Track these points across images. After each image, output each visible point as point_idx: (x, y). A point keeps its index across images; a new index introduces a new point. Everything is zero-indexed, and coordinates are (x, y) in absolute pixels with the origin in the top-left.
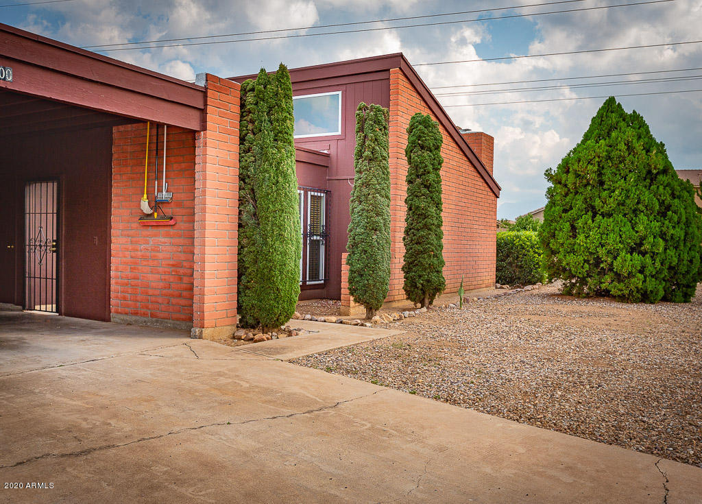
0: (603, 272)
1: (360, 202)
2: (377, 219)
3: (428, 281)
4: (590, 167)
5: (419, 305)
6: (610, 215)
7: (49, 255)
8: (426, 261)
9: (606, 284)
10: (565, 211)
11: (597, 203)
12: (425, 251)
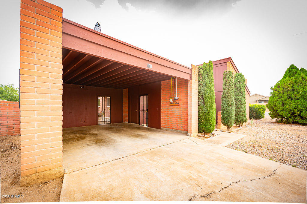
0: (296, 116)
1: (225, 98)
2: (231, 102)
3: (242, 119)
4: (289, 85)
5: (238, 126)
6: (298, 99)
7: (146, 113)
8: (241, 114)
9: (298, 119)
10: (279, 98)
11: (293, 96)
12: (241, 111)
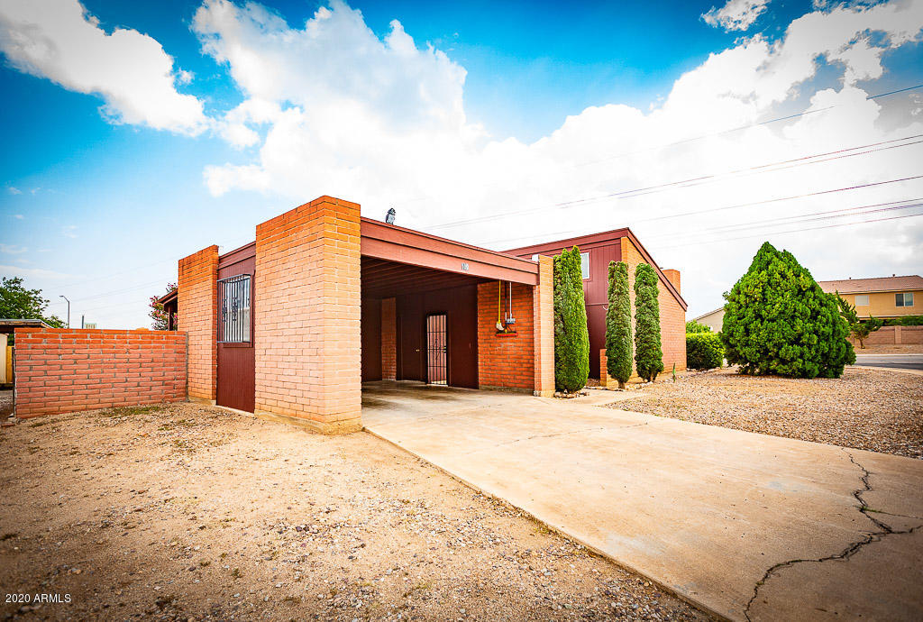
0: (771, 359)
1: (613, 319)
3: (653, 365)
4: (756, 290)
5: (646, 380)
6: (773, 320)
7: (442, 354)
8: (651, 353)
9: (774, 365)
10: (739, 319)
11: (763, 312)
12: (650, 347)
